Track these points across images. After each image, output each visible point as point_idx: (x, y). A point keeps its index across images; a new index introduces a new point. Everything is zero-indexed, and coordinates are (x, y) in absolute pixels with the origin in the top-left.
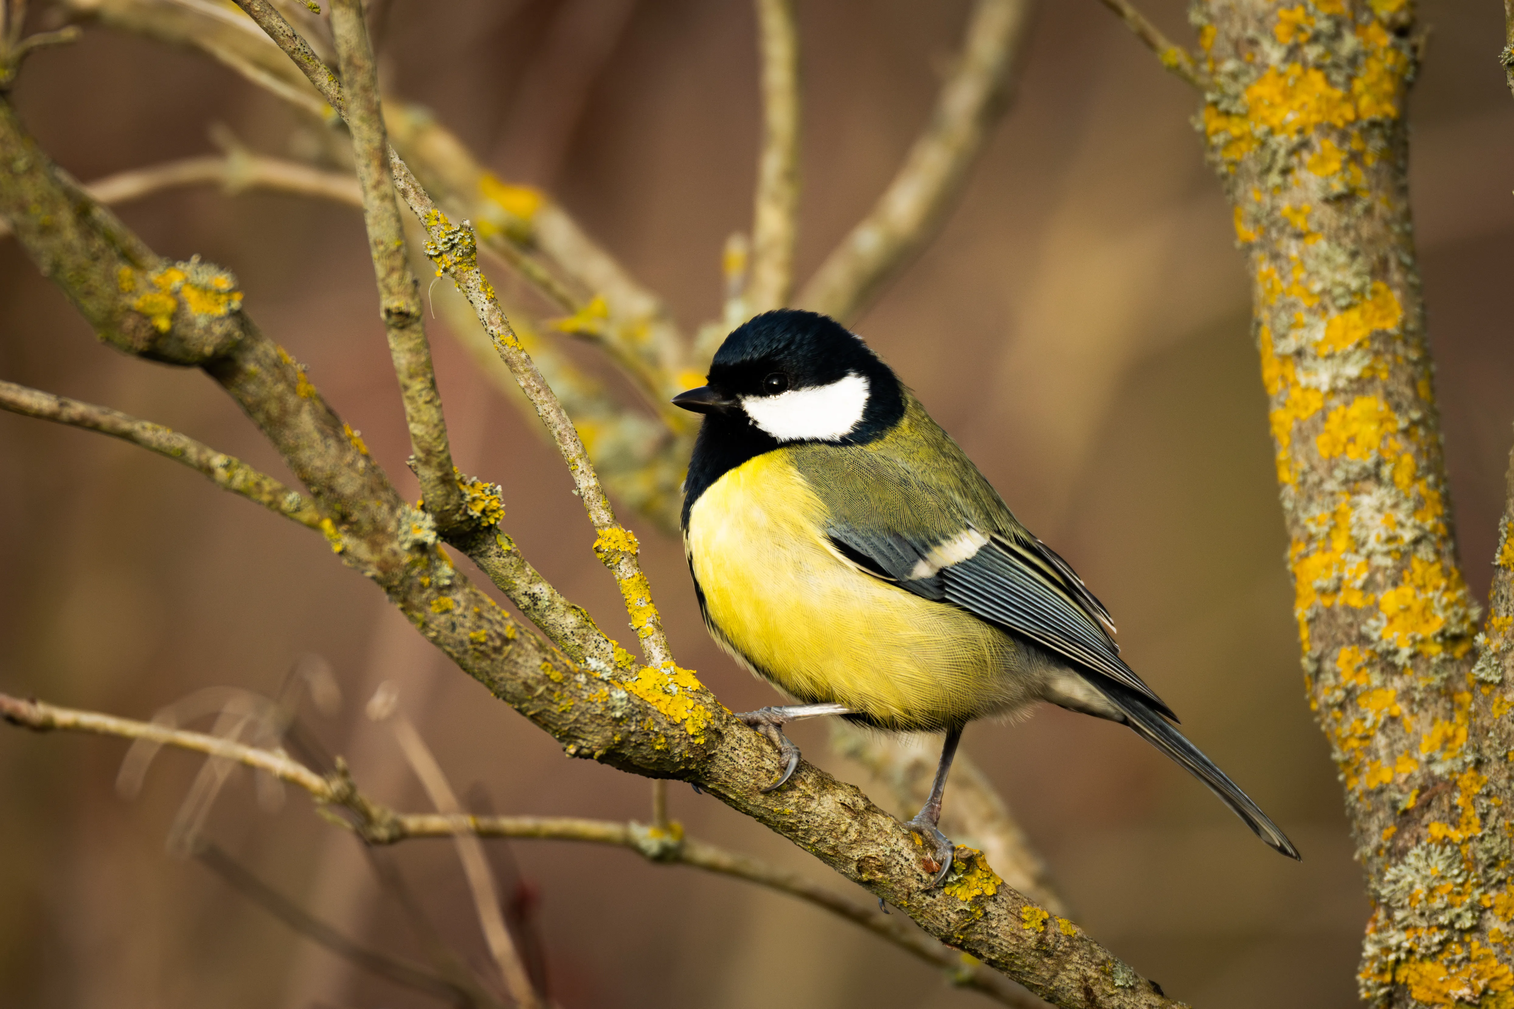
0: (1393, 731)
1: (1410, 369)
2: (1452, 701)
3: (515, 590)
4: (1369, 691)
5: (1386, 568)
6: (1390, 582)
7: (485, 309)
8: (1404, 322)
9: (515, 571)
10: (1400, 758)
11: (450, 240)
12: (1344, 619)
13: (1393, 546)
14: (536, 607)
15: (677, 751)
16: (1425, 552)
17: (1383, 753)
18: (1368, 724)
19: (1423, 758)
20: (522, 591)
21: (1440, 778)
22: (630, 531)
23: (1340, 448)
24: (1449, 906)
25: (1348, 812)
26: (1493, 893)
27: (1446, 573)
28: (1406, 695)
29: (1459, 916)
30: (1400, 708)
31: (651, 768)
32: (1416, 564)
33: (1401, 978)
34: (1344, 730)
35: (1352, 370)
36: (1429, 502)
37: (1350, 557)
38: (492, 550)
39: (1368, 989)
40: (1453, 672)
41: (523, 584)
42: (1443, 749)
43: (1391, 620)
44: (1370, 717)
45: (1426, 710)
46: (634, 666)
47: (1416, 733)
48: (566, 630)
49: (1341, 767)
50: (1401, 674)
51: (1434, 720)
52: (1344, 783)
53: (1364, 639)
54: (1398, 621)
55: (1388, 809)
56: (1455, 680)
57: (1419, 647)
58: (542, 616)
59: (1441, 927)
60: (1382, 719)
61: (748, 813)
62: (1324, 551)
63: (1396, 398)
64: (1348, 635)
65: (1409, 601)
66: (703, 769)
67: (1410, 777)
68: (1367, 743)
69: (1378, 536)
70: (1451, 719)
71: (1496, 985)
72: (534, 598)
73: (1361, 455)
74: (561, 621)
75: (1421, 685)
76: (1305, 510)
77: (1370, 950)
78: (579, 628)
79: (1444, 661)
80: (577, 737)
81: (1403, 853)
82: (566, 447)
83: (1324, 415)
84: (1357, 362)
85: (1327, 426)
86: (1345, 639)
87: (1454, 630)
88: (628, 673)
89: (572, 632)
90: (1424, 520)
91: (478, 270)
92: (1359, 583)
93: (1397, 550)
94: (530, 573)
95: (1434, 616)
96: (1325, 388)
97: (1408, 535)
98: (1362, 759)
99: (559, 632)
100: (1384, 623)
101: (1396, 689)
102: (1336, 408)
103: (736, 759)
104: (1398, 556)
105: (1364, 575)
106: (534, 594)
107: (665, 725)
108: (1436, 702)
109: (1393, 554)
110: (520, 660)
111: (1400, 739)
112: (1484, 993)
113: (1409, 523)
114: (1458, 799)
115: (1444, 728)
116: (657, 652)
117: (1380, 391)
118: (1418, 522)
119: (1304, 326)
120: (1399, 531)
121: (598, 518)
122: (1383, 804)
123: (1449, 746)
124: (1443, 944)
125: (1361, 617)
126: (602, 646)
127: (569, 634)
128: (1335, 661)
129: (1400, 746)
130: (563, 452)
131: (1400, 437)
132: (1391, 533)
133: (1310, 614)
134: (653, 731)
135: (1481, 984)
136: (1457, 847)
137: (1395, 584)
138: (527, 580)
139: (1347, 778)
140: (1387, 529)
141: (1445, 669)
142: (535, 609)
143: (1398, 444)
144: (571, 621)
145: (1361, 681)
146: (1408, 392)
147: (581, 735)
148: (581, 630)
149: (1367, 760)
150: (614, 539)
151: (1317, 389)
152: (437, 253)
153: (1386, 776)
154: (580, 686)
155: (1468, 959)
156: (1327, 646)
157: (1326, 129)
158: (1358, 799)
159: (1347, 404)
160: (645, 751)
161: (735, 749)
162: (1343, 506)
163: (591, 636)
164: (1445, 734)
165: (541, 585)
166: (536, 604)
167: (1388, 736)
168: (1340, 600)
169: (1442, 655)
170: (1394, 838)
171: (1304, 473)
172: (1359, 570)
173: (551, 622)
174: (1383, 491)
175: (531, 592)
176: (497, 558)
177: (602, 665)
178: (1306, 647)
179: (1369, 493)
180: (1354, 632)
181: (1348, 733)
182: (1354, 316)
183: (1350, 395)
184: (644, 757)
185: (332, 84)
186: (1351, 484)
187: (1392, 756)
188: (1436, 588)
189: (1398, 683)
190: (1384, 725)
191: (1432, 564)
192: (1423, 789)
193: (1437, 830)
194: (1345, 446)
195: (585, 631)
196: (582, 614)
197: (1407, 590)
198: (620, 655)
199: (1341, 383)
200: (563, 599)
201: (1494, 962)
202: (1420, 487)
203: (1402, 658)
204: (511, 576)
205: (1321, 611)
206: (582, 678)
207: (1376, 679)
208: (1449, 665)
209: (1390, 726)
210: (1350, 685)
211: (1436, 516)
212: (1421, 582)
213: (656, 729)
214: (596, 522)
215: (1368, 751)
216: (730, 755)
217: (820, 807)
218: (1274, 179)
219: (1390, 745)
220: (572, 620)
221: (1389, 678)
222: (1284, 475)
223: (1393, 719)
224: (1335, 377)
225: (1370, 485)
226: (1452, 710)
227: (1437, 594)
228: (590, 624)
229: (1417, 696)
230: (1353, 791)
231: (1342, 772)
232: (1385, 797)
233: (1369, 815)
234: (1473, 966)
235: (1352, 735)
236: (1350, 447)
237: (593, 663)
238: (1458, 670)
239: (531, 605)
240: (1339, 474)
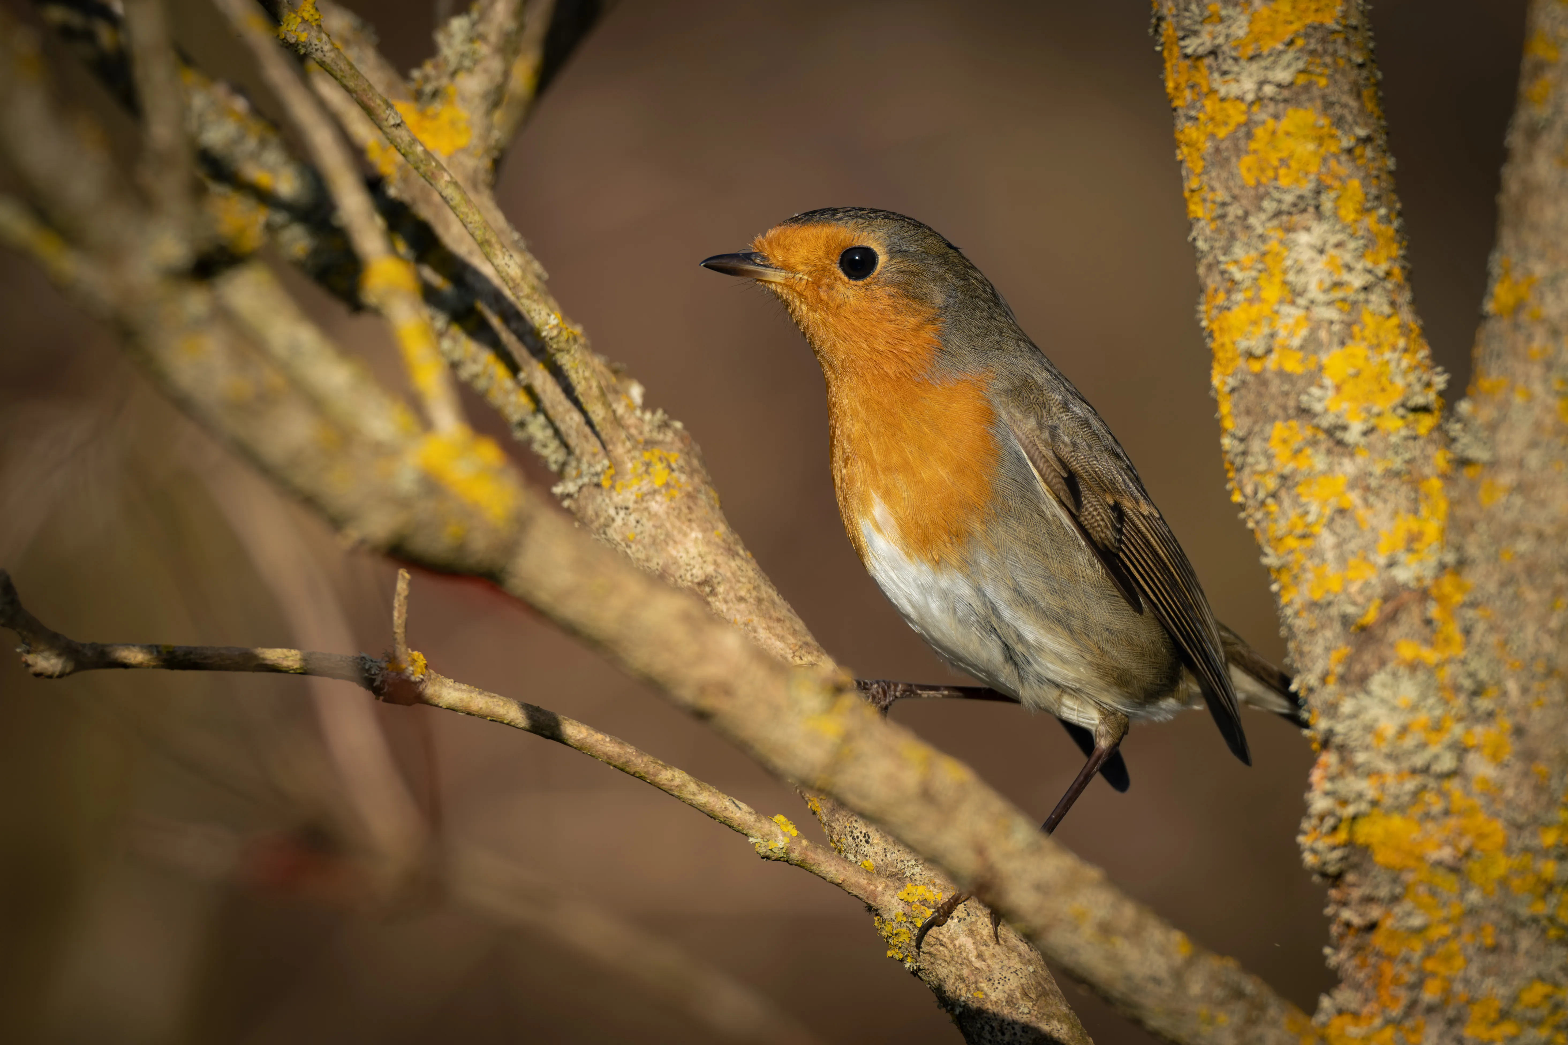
0: (1344, 527)
1: (1354, 74)
2: (1416, 491)
4: (1311, 477)
5: (1331, 322)
6: (1336, 340)
8: (1345, 15)
10: (1352, 561)
12: (1275, 386)
13: (1338, 294)
16: (1378, 301)
17: (1330, 555)
18: (1311, 518)
19: (1382, 560)
21: (1405, 587)
23: (1271, 173)
24: (1423, 746)
25: (1283, 632)
26: (1479, 729)
27: (1404, 330)
28: (1360, 483)
29: (1436, 757)
30: (1354, 498)
32: (1367, 319)
33: (1361, 839)
34: (1282, 527)
35: (1283, 74)
36: (1381, 241)
37: (1286, 309)
39: (1314, 851)
40: (1417, 453)
42: (1410, 550)
43: (1338, 388)
44: (1314, 509)
45: (1385, 501)
47: (1373, 529)
49: (1274, 576)
50: (1352, 455)
51: (1395, 513)
52: (1277, 595)
53: (1304, 412)
54: (1347, 388)
55: (1337, 627)
56: (1420, 462)
57: (1373, 421)
59: (1414, 771)
60: (1328, 512)
62: (1250, 301)
63: (1338, 110)
64: (1284, 408)
65: (1360, 363)
67: (1367, 584)
68: (1308, 543)
69: (1321, 282)
70: (1416, 512)
71: (1483, 844)
73: (1297, 180)
75: (1378, 469)
76: (1226, 251)
77: (1319, 803)
79: (1407, 438)
81: (1362, 680)
83: (1248, 129)
84: (1289, 65)
85: (1253, 146)
86: (1280, 413)
87: (1419, 400)
90: (1376, 263)
92: (1296, 342)
93: (1344, 300)
95: (1391, 382)
96: (1250, 97)
97: (1357, 281)
98: (1303, 562)
100: (1331, 393)
101: (1345, 474)
102: (1264, 123)
104: (1347, 307)
105: (1303, 332)
108: (1397, 491)
109: (1339, 305)
111: (1353, 537)
112: (1468, 854)
113: (1359, 266)
114: (1434, 610)
115: (1407, 523)
117: (1319, 103)
118: (1369, 265)
119: (1221, 20)
120: (1346, 277)
122: (1331, 619)
123: (1416, 546)
124: (1416, 795)
125: (1301, 384)
128: (1266, 440)
129: (1352, 546)
131: (1344, 158)
132: (1336, 278)
133: (1232, 382)
135: (1464, 844)
136: (1432, 670)
137: (1343, 343)
139: (1283, 588)
140: (1330, 273)
141: (1407, 449)
143: (1343, 168)
145: (1303, 464)
146: (1353, 104)
149: (1309, 564)
151: (1240, 99)
153: (1335, 584)
155: (1447, 813)
156: (1255, 422)
158: (1297, 614)
159: (1276, 117)
162: (1273, 245)
164: (1409, 531)
167: (1335, 533)
168: (1272, 363)
169: (1404, 432)
170: (1349, 661)
171: (1224, 204)
172: (1297, 323)
174: (1325, 226)
178: (1228, 424)
179: (1308, 229)
180: (1291, 403)
181: (1284, 530)
183: (1281, 106)
186: (1285, 218)
187: (1342, 560)
188: (1394, 348)
189: (1348, 467)
190: (1332, 520)
191: (1389, 317)
192: (1386, 599)
193: (1407, 650)
194: (1276, 169)
197: (1358, 349)
199: (1269, 90)
201: (1481, 818)
202: (1370, 221)
203: (1353, 436)
205: (1249, 378)
207: (1319, 462)
208: (1411, 443)
209: (1339, 521)
210: (1287, 470)
211: (1390, 258)
212: (1374, 341)
215: (1312, 553)
219: (1339, 545)
221: (1336, 459)
222: (1196, 209)
223: (1342, 512)
224: (1261, 84)
225: (1308, 218)
226: (1416, 501)
227: (1396, 355)
229: (1373, 483)
230: (1290, 604)
231: (1275, 581)
232: (1334, 611)
233: (1311, 632)
234: (1453, 822)
235: (1290, 533)
236: (1282, 171)
238: (1423, 451)
240: (1269, 205)
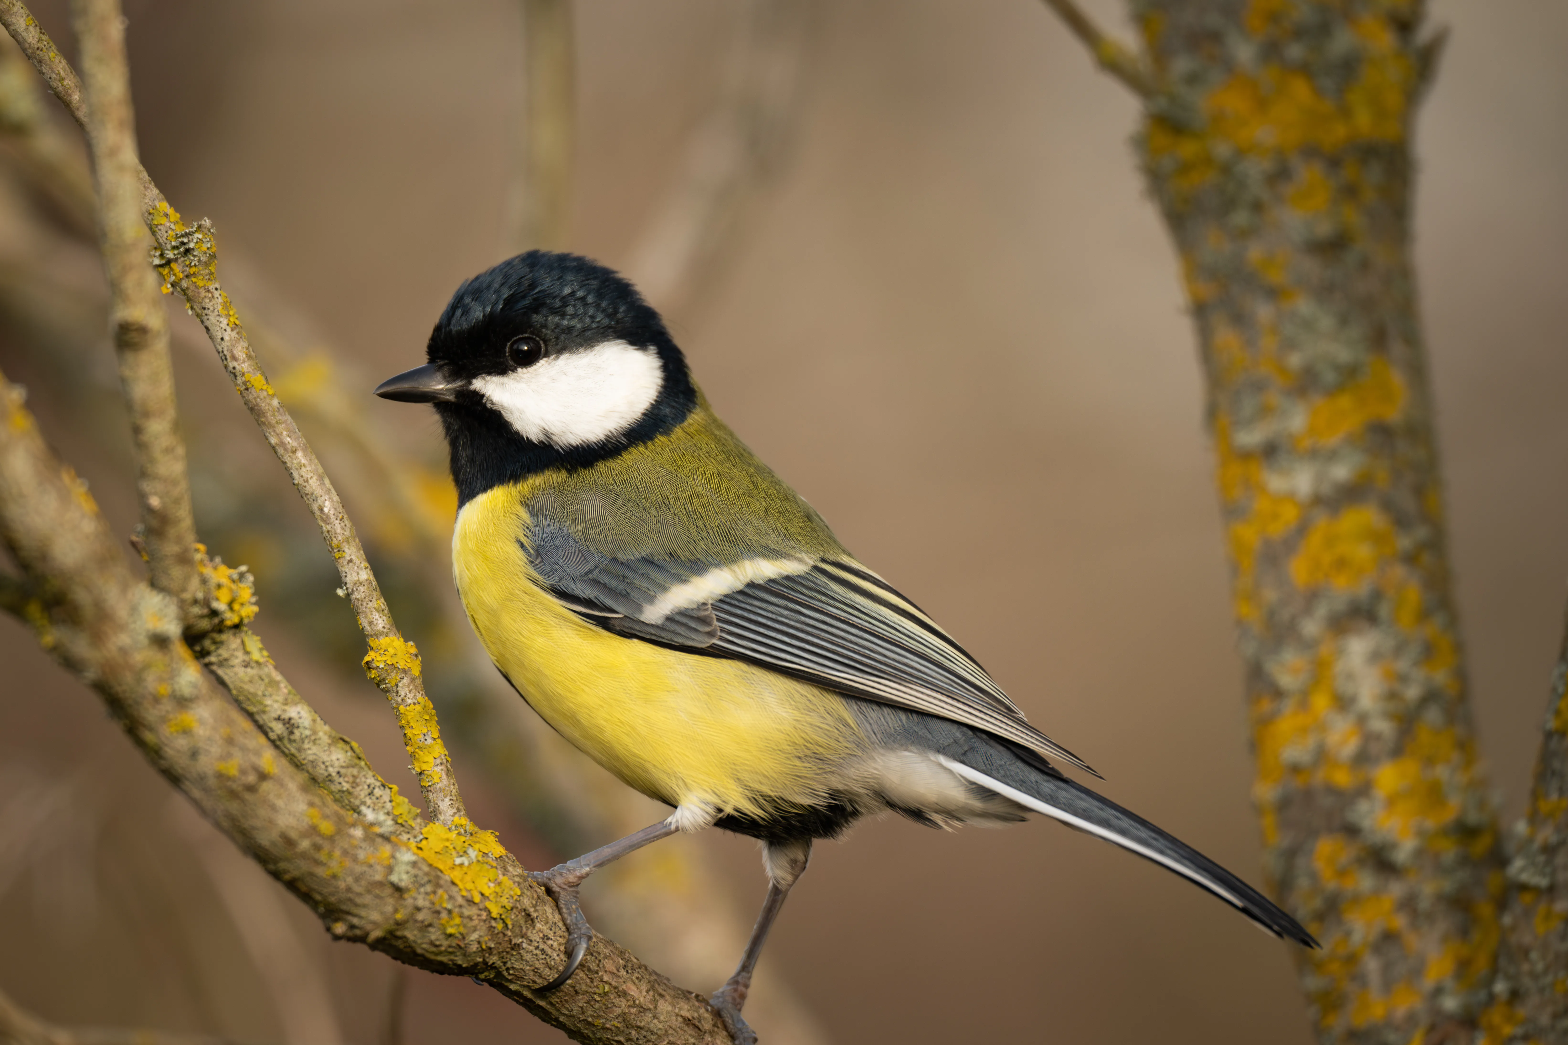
0: (1389, 951)
2: (1467, 918)
3: (264, 712)
4: (1357, 900)
5: (1384, 735)
6: (1388, 753)
7: (226, 338)
9: (266, 686)
10: (1397, 987)
11: (183, 243)
12: (1324, 803)
13: (1394, 705)
14: (292, 737)
15: (474, 936)
16: (1434, 717)
17: (1374, 980)
18: (1354, 941)
19: (1428, 988)
20: (274, 715)
21: (1450, 1016)
22: (411, 643)
23: (1323, 575)
28: (1408, 904)
30: (1399, 922)
31: (439, 958)
32: (1421, 732)
35: (1341, 472)
36: (1440, 649)
37: (1335, 718)
38: (237, 657)
41: (276, 706)
43: (1388, 804)
44: (1359, 932)
45: (1433, 927)
46: (419, 820)
47: (1420, 955)
48: (331, 769)
50: (1401, 877)
51: (1444, 938)
53: (1352, 831)
54: (1400, 804)
57: (1427, 840)
58: (299, 750)
60: (1374, 936)
61: (560, 1025)
62: (1299, 711)
63: (1398, 510)
64: (1329, 823)
66: (505, 963)
67: (1412, 1012)
68: (1352, 967)
69: (1372, 692)
70: (1466, 937)
72: (290, 725)
73: (1352, 582)
74: (325, 757)
75: (1427, 891)
76: (1273, 655)
78: (348, 767)
79: (1458, 859)
80: (349, 913)
82: (329, 527)
83: (1302, 529)
84: (1347, 462)
85: (1306, 546)
86: (1324, 828)
87: (1472, 820)
88: (409, 830)
89: (338, 773)
90: (1433, 673)
91: (217, 286)
92: (1348, 754)
93: (1400, 711)
94: (286, 691)
95: (1447, 801)
96: (1305, 495)
97: (1412, 692)
98: (1344, 989)
99: (321, 771)
100: (1380, 807)
101: (1393, 896)
102: (1318, 524)
103: (549, 951)
104: (1400, 718)
105: (1355, 744)
106: (290, 719)
107: (460, 900)
108: (1446, 915)
109: (1394, 716)
110: (280, 803)
111: (1399, 962)
113: (1415, 675)
114: (1482, 1042)
115: (1457, 949)
116: (446, 806)
117: (1378, 501)
118: (1426, 675)
119: (1277, 412)
120: (1402, 685)
121: (371, 623)
125: (1348, 800)
126: (378, 792)
127: (334, 774)
128: (1312, 856)
129: (1398, 970)
130: (325, 534)
131: (1401, 563)
132: (1392, 688)
134: (445, 909)
137: (1395, 757)
138: (280, 698)
140: (1386, 684)
141: (1459, 871)
142: (290, 740)
143: (1399, 571)
144: (337, 757)
145: (1347, 885)
146: (1414, 503)
147: (355, 910)
148: (351, 770)
149: (1351, 989)
150: (391, 651)
151: (1294, 497)
152: (163, 262)
153: (1378, 1011)
154: (355, 842)
156: (1301, 835)
157: (1310, 151)
159: (1334, 517)
160: (434, 935)
161: (548, 939)
162: (1326, 653)
163: (363, 779)
164: (1460, 958)
165: (299, 708)
166: (292, 733)
167: (1381, 958)
168: (1319, 778)
169: (1455, 853)
171: (1271, 607)
172: (1347, 736)
173: (311, 758)
174: (1379, 633)
175: (286, 716)
176: (243, 669)
177: (382, 817)
179: (1360, 635)
180: (1337, 819)
182: (1345, 402)
183: (1337, 507)
184: (432, 943)
185: (31, 29)
187: (1387, 984)
188: (1447, 763)
189: (1396, 889)
190: (1377, 944)
191: (1442, 732)
192: (1432, 1028)
195: (355, 771)
196: (352, 748)
197: (1411, 762)
198: (404, 807)
199: (1327, 490)
200: (327, 728)
202: (1428, 629)
203: (1403, 855)
204: (260, 693)
205: (1292, 792)
206: (358, 833)
207: (1367, 882)
208: (1465, 866)
209: (1385, 945)
210: (1331, 890)
212: (1427, 756)
213: (449, 906)
214: (368, 628)
215: (1355, 978)
216: (542, 946)
217: (655, 1021)
218: (1241, 218)
219: (1384, 969)
220: (340, 756)
221: (1384, 881)
222: (1243, 609)
223: (1389, 936)
224: (1319, 482)
225: (1362, 624)
226: (1466, 925)
227: (1448, 770)
228: (363, 763)
229: (1422, 906)
230: (1329, 1029)
236: (1337, 573)
237: (370, 816)
239: (285, 734)
240: (1323, 609)
